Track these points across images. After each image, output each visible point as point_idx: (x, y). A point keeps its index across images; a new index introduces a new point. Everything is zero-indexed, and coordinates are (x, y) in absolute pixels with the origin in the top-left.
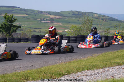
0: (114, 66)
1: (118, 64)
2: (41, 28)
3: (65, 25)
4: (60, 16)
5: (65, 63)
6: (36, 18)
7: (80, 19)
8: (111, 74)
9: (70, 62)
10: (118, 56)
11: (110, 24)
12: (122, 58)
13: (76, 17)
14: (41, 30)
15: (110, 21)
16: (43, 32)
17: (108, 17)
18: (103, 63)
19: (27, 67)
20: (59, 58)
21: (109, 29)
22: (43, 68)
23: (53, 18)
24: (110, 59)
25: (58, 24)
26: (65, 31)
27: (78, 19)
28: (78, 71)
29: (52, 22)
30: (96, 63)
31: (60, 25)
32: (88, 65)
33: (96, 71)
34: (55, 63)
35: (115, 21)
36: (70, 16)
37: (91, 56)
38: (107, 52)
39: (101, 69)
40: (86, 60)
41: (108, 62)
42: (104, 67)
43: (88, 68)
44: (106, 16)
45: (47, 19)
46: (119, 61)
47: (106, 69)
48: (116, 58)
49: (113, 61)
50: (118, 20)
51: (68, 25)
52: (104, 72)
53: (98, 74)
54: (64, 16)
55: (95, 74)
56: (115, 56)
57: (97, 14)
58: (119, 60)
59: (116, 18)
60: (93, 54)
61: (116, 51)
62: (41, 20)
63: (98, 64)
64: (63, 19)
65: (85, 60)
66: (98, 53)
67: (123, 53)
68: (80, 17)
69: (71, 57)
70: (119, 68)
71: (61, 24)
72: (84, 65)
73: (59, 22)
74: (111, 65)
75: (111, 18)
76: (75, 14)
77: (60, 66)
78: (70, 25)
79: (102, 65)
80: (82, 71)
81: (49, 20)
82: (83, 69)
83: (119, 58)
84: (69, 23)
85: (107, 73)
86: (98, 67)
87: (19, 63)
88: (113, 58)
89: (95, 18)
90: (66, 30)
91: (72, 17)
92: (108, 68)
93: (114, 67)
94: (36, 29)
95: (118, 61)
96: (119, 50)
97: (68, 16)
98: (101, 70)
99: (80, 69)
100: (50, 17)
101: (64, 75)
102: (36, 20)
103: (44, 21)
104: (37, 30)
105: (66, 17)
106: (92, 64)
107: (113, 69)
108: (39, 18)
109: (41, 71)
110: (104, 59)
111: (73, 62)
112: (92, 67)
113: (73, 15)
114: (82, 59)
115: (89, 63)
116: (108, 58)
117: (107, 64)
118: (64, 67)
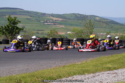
0: (105, 71)
1: (109, 69)
2: (44, 30)
3: (68, 28)
4: (63, 18)
5: (59, 66)
6: (40, 20)
8: (100, 79)
9: (64, 67)
11: (111, 27)
12: (114, 63)
13: (78, 20)
14: (44, 32)
15: (112, 24)
16: (46, 34)
17: (109, 20)
20: (54, 62)
21: (110, 32)
22: (36, 72)
23: (56, 20)
25: (61, 26)
27: (80, 21)
28: (69, 76)
29: (55, 24)
30: (88, 68)
33: (87, 76)
34: (50, 67)
35: (116, 24)
37: (86, 60)
38: (102, 57)
39: (92, 73)
40: (80, 64)
41: (100, 67)
42: (94, 72)
43: (79, 73)
45: (50, 22)
47: (97, 74)
48: (109, 62)
49: (104, 66)
50: (119, 23)
51: (70, 28)
52: (94, 77)
53: (88, 78)
54: (67, 19)
55: (85, 79)
56: (108, 60)
57: (99, 17)
59: (117, 21)
60: (88, 58)
61: (110, 56)
62: (44, 22)
63: (90, 68)
64: (66, 21)
65: (78, 65)
66: (93, 57)
67: (116, 58)
68: (82, 20)
69: (66, 61)
70: (109, 73)
71: (63, 26)
73: (61, 24)
75: (113, 21)
76: (77, 17)
78: (72, 28)
79: (94, 70)
81: (52, 22)
82: (75, 74)
83: (112, 63)
84: (72, 25)
85: (96, 78)
86: (89, 72)
87: (16, 66)
88: (106, 63)
89: (97, 21)
90: (68, 33)
91: (74, 20)
92: (99, 73)
93: (105, 72)
94: (39, 30)
95: (110, 66)
98: (92, 75)
99: (72, 74)
100: (52, 20)
102: (39, 22)
103: (46, 23)
104: (40, 32)
105: (69, 19)
106: (85, 68)
107: (103, 74)
108: (42, 20)
109: (34, 75)
110: (97, 64)
111: (67, 66)
112: (84, 72)
113: (75, 17)
114: (76, 63)
115: (81, 67)
116: (101, 63)
117: (99, 69)
118: (57, 72)
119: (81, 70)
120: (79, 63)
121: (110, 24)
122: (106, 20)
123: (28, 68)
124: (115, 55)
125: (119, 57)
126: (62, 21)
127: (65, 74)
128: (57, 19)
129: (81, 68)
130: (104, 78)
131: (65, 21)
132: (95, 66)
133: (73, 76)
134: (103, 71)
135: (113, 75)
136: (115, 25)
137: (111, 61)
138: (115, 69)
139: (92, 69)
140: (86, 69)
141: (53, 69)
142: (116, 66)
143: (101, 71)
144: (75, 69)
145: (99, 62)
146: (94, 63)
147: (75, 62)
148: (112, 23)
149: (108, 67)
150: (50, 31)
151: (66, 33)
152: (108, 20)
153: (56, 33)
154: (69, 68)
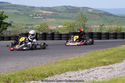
1: (105, 64)
2: (33, 24)
3: (59, 21)
4: (53, 11)
5: (51, 63)
6: (28, 14)
7: (74, 14)
8: (95, 75)
9: (56, 63)
10: (106, 55)
11: (105, 19)
12: (110, 57)
13: (70, 12)
14: (34, 26)
16: (36, 29)
17: (103, 12)
19: (12, 68)
20: (45, 58)
22: (26, 70)
23: (46, 14)
25: (51, 20)
27: (72, 14)
28: (62, 73)
29: (45, 18)
33: (81, 72)
34: (41, 64)
35: (110, 16)
36: (64, 12)
37: (79, 55)
38: (97, 51)
39: (86, 69)
40: (73, 60)
41: (94, 62)
42: (88, 68)
43: (72, 69)
44: (101, 11)
45: (39, 15)
47: (92, 69)
48: (104, 57)
49: (99, 61)
50: (113, 15)
51: (61, 21)
52: (88, 73)
53: (82, 75)
54: (57, 12)
55: (79, 76)
56: (103, 54)
57: (92, 9)
58: (106, 59)
59: (112, 12)
60: (82, 53)
61: (105, 49)
62: (33, 16)
63: (84, 64)
66: (86, 52)
67: (111, 52)
68: (74, 12)
69: (58, 57)
70: (104, 68)
71: (54, 20)
72: (69, 66)
73: (52, 18)
74: (97, 65)
75: (106, 13)
76: (69, 9)
78: (63, 21)
79: (88, 65)
80: (66, 72)
81: (42, 16)
82: (67, 70)
83: (107, 57)
84: (63, 18)
85: (91, 74)
86: (82, 68)
87: (4, 64)
88: (101, 58)
89: (89, 13)
90: (59, 26)
91: (65, 12)
92: (94, 68)
93: (100, 67)
94: (28, 25)
95: (104, 60)
97: (61, 11)
98: (86, 71)
99: (64, 70)
100: (42, 13)
101: (47, 77)
102: (28, 16)
103: (36, 17)
104: (29, 27)
105: (59, 12)
107: (98, 69)
108: (31, 14)
109: (24, 72)
110: (91, 59)
111: (59, 62)
112: (77, 68)
113: (66, 10)
114: (69, 59)
115: (74, 63)
116: (95, 57)
117: (93, 64)
118: (48, 68)
119: (74, 66)
120: (72, 59)
121: (104, 16)
122: (100, 12)
123: (18, 66)
124: (110, 48)
125: (115, 51)
126: (53, 14)
127: (57, 71)
128: (47, 12)
129: (74, 64)
130: (99, 74)
131: (55, 14)
132: (90, 61)
133: (66, 73)
134: (97, 67)
135: (108, 70)
137: (106, 56)
138: (111, 64)
139: (86, 65)
140: (80, 64)
141: (45, 66)
142: (111, 60)
145: (93, 56)
146: (88, 58)
148: (106, 15)
149: (103, 62)
150: (39, 26)
151: (57, 27)
152: (101, 12)
153: (47, 27)
154: (61, 64)
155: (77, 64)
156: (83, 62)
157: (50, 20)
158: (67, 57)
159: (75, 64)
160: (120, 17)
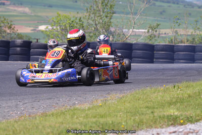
0: (162, 127)
1: (174, 121)
3: (40, 14)
5: (29, 116)
9: (44, 115)
10: (174, 100)
11: (161, 13)
12: (186, 104)
18: (133, 118)
20: (14, 104)
21: (158, 25)
24: (154, 108)
25: (20, 9)
26: (40, 31)
29: (4, 4)
30: (114, 119)
31: (26, 13)
32: (92, 123)
34: (4, 117)
35: (174, 3)
37: (102, 99)
40: (89, 109)
41: (147, 117)
46: (176, 113)
48: (170, 104)
51: (45, 14)
58: (178, 110)
60: (109, 94)
61: (170, 86)
65: (84, 110)
66: (121, 91)
67: (189, 92)
69: (48, 101)
70: (174, 132)
71: (27, 10)
72: (81, 124)
73: (21, 4)
74: (155, 123)
77: (16, 126)
78: (52, 14)
83: (179, 104)
84: (50, 6)
88: (162, 105)
92: (147, 131)
93: (163, 130)
96: (180, 82)
107: (158, 134)
114: (77, 106)
115: (95, 117)
116: (146, 104)
117: (145, 121)
118: (27, 128)
119: (94, 125)
120: (86, 106)
121: (158, 3)
124: (184, 84)
125: (197, 90)
129: (94, 120)
134: (156, 128)
136: (173, 5)
138: (191, 122)
139: (126, 121)
140: (109, 120)
141: (15, 121)
143: (151, 127)
144: (78, 121)
145: (141, 102)
146: (128, 105)
147: (74, 104)
148: (163, 2)
149: (171, 115)
151: (35, 30)
153: (10, 27)
154: (60, 120)
155: (102, 120)
156: (117, 116)
157: (16, 9)
158: (71, 103)
159: (96, 119)
160: (200, 7)
